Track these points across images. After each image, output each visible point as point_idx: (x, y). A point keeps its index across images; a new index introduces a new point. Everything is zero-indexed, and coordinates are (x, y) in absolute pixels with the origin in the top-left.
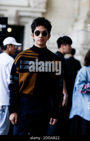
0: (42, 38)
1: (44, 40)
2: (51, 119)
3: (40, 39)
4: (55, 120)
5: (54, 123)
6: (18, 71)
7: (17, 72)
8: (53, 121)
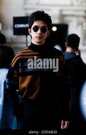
0: (40, 34)
1: (42, 37)
2: (62, 122)
3: (38, 35)
4: (66, 122)
5: (66, 126)
6: (15, 74)
7: (15, 76)
8: (64, 124)
